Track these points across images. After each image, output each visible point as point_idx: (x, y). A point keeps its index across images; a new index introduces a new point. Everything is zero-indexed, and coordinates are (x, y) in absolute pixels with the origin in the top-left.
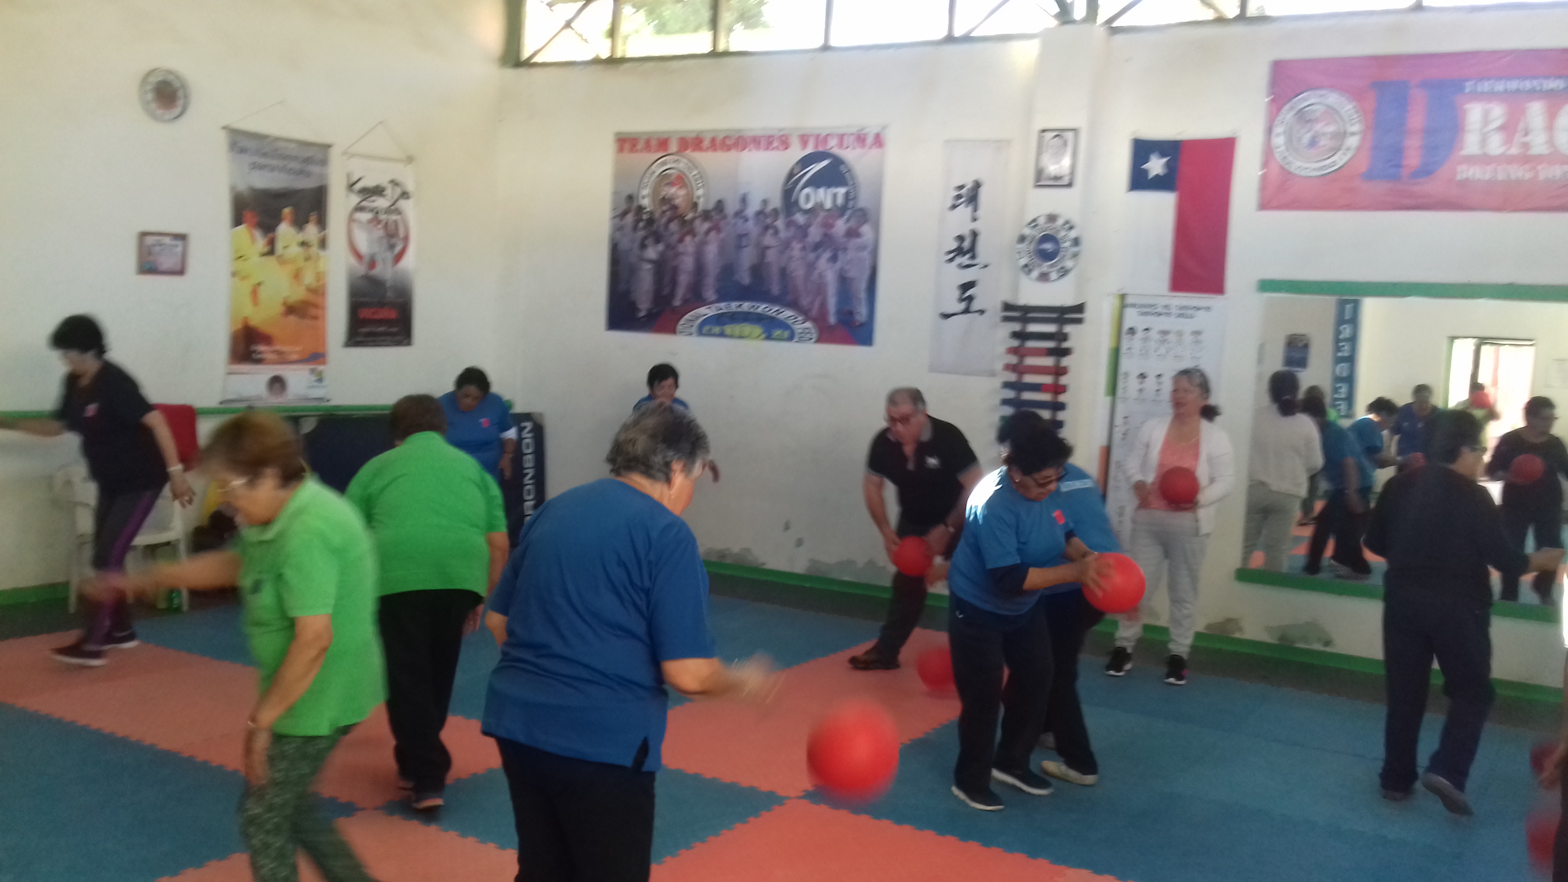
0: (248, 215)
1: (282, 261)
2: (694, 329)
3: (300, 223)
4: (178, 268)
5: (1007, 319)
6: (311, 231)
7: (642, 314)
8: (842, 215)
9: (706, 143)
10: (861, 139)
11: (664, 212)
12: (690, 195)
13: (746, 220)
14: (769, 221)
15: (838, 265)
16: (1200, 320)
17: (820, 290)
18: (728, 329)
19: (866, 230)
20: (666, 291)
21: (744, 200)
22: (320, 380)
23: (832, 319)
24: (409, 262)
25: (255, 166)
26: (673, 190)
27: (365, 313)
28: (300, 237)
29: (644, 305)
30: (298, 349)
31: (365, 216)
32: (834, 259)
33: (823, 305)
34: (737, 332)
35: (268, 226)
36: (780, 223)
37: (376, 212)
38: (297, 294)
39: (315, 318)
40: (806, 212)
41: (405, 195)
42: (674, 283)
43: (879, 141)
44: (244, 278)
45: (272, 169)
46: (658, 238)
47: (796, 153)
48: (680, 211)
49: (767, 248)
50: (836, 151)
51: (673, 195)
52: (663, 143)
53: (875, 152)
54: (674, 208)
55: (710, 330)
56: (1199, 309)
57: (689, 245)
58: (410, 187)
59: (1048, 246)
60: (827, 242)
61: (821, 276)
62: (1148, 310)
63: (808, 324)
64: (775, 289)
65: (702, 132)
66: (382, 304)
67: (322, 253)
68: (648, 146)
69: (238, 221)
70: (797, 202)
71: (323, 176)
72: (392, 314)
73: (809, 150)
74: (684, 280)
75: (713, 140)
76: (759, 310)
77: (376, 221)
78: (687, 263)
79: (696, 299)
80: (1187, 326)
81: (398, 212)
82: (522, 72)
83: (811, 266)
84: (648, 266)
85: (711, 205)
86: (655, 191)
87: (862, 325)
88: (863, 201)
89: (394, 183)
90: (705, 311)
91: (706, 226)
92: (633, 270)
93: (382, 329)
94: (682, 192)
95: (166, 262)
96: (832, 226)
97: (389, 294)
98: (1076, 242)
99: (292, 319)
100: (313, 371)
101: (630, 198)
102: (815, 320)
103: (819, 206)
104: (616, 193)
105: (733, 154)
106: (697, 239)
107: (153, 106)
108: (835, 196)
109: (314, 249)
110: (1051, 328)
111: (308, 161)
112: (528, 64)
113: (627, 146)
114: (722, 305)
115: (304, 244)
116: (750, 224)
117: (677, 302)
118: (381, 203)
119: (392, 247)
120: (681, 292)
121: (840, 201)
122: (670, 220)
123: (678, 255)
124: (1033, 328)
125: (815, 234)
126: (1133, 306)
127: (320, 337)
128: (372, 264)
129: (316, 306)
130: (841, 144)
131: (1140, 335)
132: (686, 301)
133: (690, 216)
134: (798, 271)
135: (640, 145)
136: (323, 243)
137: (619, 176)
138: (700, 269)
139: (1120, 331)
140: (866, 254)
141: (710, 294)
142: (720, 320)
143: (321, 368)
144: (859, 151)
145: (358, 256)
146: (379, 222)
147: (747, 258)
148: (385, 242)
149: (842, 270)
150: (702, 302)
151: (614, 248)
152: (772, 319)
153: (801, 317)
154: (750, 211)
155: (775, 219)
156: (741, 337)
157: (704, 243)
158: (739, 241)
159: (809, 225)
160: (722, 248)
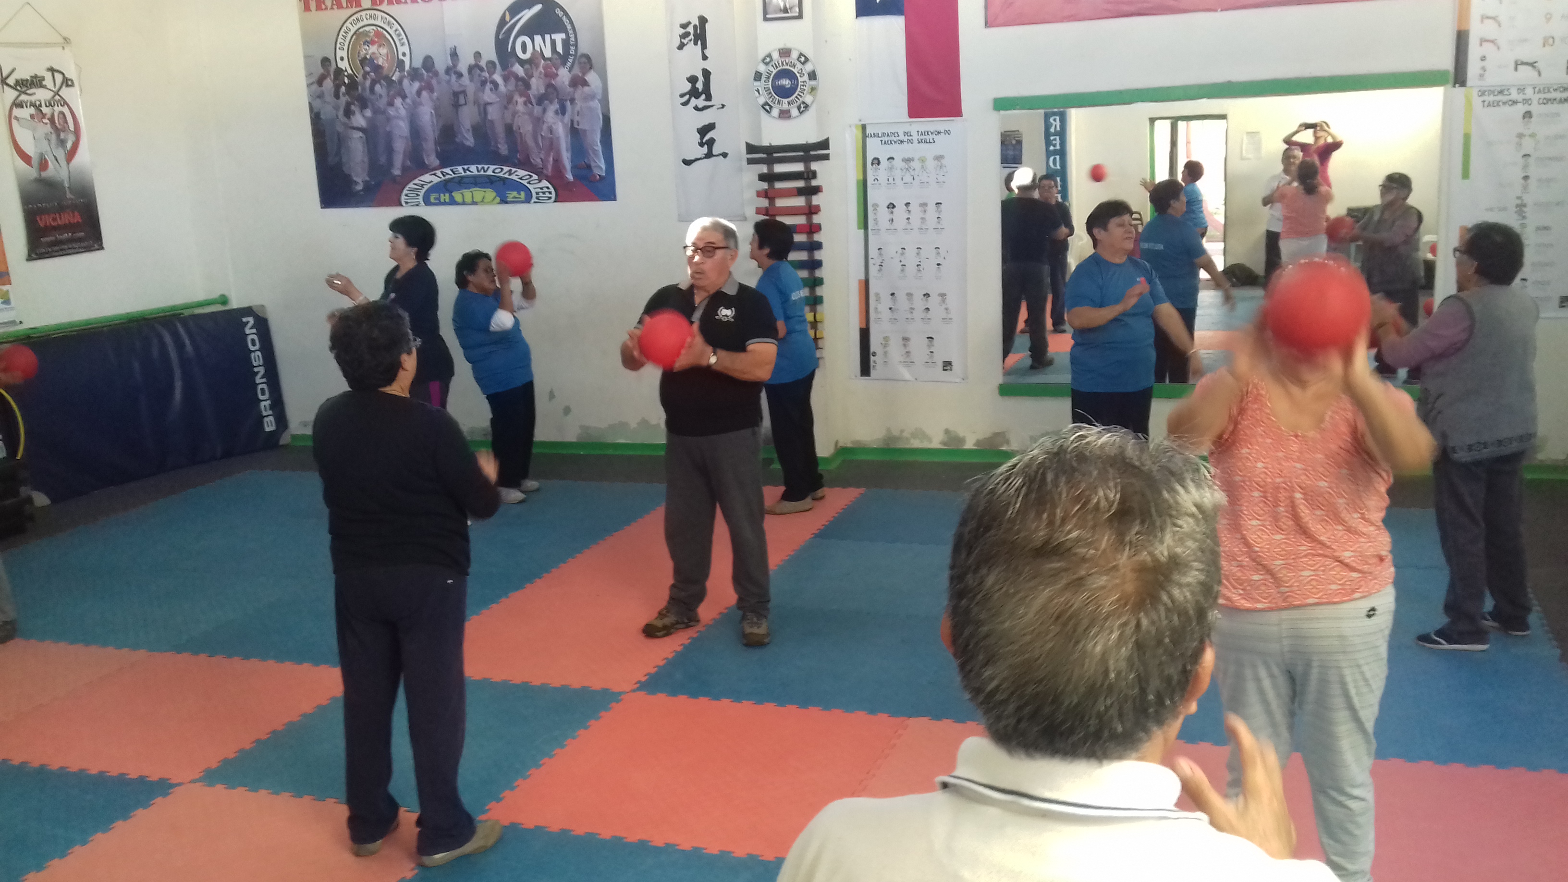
2: (420, 199)
5: (750, 162)
7: (359, 187)
8: (564, 64)
11: (365, 75)
12: (393, 52)
13: (460, 75)
14: (486, 74)
15: (567, 118)
16: (942, 144)
17: (552, 145)
18: (457, 196)
19: (592, 77)
20: (383, 160)
21: (454, 54)
23: (570, 177)
24: (83, 157)
26: (373, 49)
27: (44, 221)
29: (360, 178)
31: (25, 113)
32: (562, 111)
33: (557, 161)
34: (468, 198)
36: (497, 78)
37: (36, 105)
40: (522, 63)
41: (67, 82)
42: (390, 150)
46: (364, 105)
48: (385, 71)
49: (487, 104)
51: (373, 53)
54: (377, 68)
55: (438, 198)
56: (939, 133)
57: (400, 108)
58: (71, 74)
59: (786, 82)
60: (551, 92)
61: (551, 130)
62: (889, 139)
63: (545, 183)
64: (503, 149)
68: (336, 2)
70: (513, 52)
72: (77, 218)
74: (400, 146)
76: (490, 173)
77: (39, 116)
78: (402, 128)
80: (928, 151)
81: (63, 103)
83: (538, 121)
84: (359, 135)
85: (418, 63)
86: (353, 52)
87: (602, 178)
89: (52, 70)
90: (430, 179)
91: (417, 85)
92: (341, 141)
93: (66, 236)
94: (384, 51)
97: (69, 195)
98: (813, 76)
101: (325, 61)
103: (537, 56)
106: (408, 100)
108: (553, 43)
110: (798, 167)
113: (313, 4)
114: (448, 170)
116: (466, 80)
117: (397, 171)
118: (41, 95)
119: (62, 143)
120: (399, 160)
121: (560, 49)
122: (374, 83)
123: (389, 120)
124: (779, 168)
125: (537, 85)
126: (876, 135)
128: (43, 165)
131: (884, 163)
132: (404, 169)
133: (396, 77)
134: (525, 127)
135: (329, 2)
137: (307, 38)
138: (416, 132)
139: (866, 162)
140: (596, 104)
142: (446, 186)
145: (25, 158)
146: (44, 115)
147: (468, 117)
148: (53, 137)
149: (572, 122)
150: (424, 168)
151: (316, 118)
152: (504, 180)
153: (535, 177)
154: (463, 67)
155: (491, 73)
156: (474, 203)
157: (416, 105)
158: (457, 98)
159: (531, 76)
160: (436, 108)
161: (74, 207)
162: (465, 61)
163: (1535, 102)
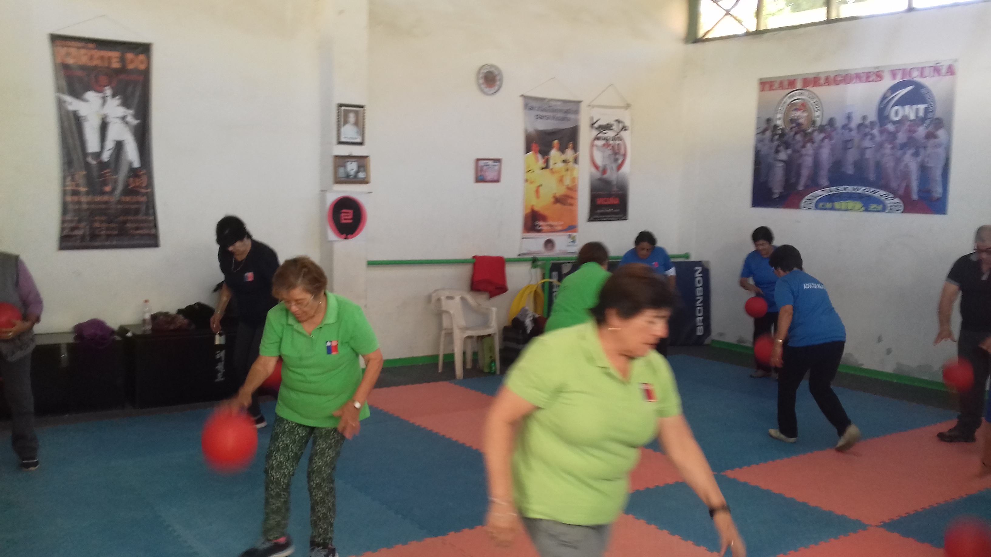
0: (534, 146)
1: (553, 172)
2: (813, 205)
3: (562, 150)
4: (496, 178)
6: (569, 153)
7: (776, 196)
8: (923, 123)
9: (822, 81)
10: (937, 70)
11: (791, 128)
12: (810, 117)
13: (851, 130)
14: (867, 130)
15: (919, 159)
17: (906, 176)
18: (837, 205)
19: (941, 133)
20: (793, 180)
21: (849, 117)
22: (574, 241)
23: (915, 196)
24: (626, 169)
25: (538, 117)
26: (798, 113)
27: (600, 201)
28: (563, 157)
29: (777, 190)
30: (562, 223)
31: (600, 143)
32: (916, 154)
33: (908, 187)
34: (843, 207)
35: (545, 152)
36: (875, 131)
37: (606, 139)
38: (561, 191)
39: (571, 205)
40: (894, 123)
41: (624, 128)
42: (798, 175)
43: (951, 71)
44: (532, 183)
45: (548, 118)
46: (787, 146)
47: (888, 82)
48: (804, 127)
49: (866, 148)
50: (919, 80)
51: (798, 116)
52: (791, 83)
53: (949, 78)
54: (799, 125)
55: (823, 206)
57: (809, 149)
58: (627, 123)
60: (911, 143)
61: (907, 166)
63: (897, 200)
64: (872, 176)
65: (819, 73)
66: (610, 196)
67: (576, 166)
68: (781, 86)
69: (528, 150)
70: (887, 117)
71: (577, 120)
72: (616, 201)
73: (898, 80)
74: (805, 172)
75: (827, 79)
76: (860, 191)
77: (606, 145)
78: (808, 161)
79: (814, 185)
81: (620, 139)
82: (699, 46)
83: (898, 160)
84: (781, 164)
85: (825, 123)
86: (786, 115)
87: (939, 199)
88: (939, 113)
89: (618, 121)
90: (820, 193)
91: (822, 135)
92: (770, 167)
93: (609, 210)
94: (805, 114)
95: (490, 175)
96: (915, 131)
97: (615, 189)
99: (558, 206)
100: (570, 236)
101: (769, 120)
102: (901, 198)
103: (905, 118)
104: (759, 118)
105: (841, 87)
106: (816, 145)
107: (483, 86)
108: (917, 110)
109: (571, 164)
111: (567, 112)
112: (702, 40)
113: (767, 86)
114: (833, 188)
115: (564, 161)
116: (854, 133)
117: (801, 188)
118: (610, 134)
119: (616, 160)
120: (803, 181)
121: (921, 114)
122: (796, 133)
123: (801, 156)
125: (902, 137)
127: (573, 216)
128: (604, 171)
129: (572, 198)
130: (922, 75)
132: (806, 186)
133: (810, 130)
134: (889, 163)
135: (776, 85)
136: (576, 161)
137: (761, 106)
138: (817, 164)
140: (941, 151)
141: (824, 181)
142: (831, 198)
143: (574, 234)
144: (936, 78)
145: (596, 167)
146: (609, 146)
147: (852, 156)
148: (612, 157)
149: (923, 161)
150: (818, 187)
151: (757, 154)
152: (869, 197)
153: (891, 196)
154: (853, 125)
155: (872, 129)
156: (846, 210)
157: (820, 147)
158: (846, 145)
159: (898, 131)
160: (833, 150)
161: (617, 196)
162: (856, 121)
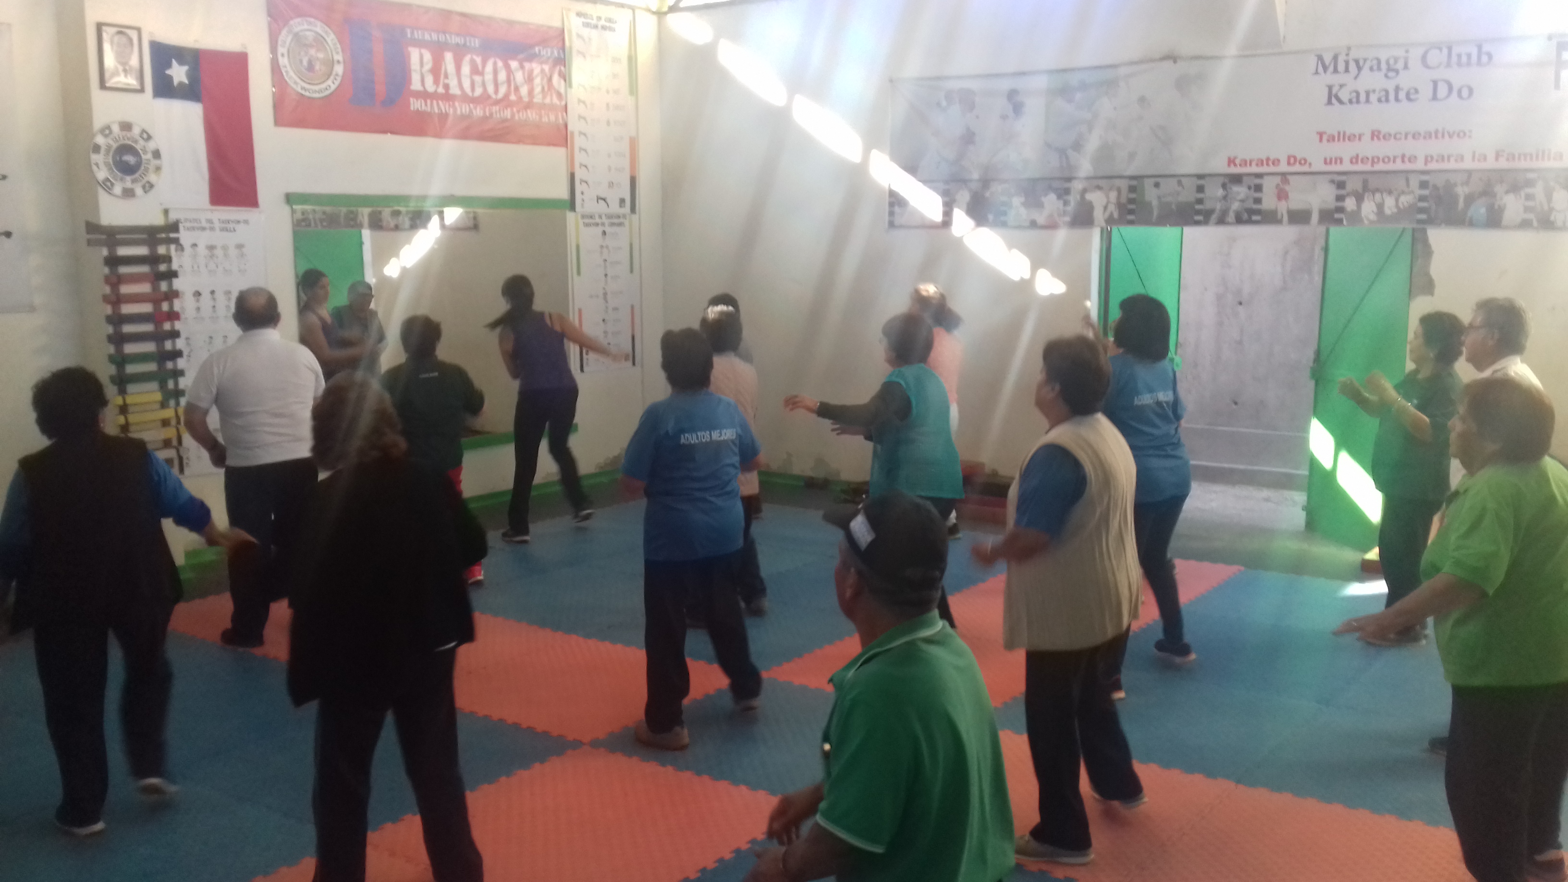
5: (92, 243)
16: (241, 234)
56: (239, 222)
62: (191, 225)
80: (231, 240)
98: (157, 154)
110: (142, 251)
131: (189, 250)
163: (607, 225)
